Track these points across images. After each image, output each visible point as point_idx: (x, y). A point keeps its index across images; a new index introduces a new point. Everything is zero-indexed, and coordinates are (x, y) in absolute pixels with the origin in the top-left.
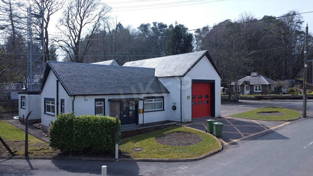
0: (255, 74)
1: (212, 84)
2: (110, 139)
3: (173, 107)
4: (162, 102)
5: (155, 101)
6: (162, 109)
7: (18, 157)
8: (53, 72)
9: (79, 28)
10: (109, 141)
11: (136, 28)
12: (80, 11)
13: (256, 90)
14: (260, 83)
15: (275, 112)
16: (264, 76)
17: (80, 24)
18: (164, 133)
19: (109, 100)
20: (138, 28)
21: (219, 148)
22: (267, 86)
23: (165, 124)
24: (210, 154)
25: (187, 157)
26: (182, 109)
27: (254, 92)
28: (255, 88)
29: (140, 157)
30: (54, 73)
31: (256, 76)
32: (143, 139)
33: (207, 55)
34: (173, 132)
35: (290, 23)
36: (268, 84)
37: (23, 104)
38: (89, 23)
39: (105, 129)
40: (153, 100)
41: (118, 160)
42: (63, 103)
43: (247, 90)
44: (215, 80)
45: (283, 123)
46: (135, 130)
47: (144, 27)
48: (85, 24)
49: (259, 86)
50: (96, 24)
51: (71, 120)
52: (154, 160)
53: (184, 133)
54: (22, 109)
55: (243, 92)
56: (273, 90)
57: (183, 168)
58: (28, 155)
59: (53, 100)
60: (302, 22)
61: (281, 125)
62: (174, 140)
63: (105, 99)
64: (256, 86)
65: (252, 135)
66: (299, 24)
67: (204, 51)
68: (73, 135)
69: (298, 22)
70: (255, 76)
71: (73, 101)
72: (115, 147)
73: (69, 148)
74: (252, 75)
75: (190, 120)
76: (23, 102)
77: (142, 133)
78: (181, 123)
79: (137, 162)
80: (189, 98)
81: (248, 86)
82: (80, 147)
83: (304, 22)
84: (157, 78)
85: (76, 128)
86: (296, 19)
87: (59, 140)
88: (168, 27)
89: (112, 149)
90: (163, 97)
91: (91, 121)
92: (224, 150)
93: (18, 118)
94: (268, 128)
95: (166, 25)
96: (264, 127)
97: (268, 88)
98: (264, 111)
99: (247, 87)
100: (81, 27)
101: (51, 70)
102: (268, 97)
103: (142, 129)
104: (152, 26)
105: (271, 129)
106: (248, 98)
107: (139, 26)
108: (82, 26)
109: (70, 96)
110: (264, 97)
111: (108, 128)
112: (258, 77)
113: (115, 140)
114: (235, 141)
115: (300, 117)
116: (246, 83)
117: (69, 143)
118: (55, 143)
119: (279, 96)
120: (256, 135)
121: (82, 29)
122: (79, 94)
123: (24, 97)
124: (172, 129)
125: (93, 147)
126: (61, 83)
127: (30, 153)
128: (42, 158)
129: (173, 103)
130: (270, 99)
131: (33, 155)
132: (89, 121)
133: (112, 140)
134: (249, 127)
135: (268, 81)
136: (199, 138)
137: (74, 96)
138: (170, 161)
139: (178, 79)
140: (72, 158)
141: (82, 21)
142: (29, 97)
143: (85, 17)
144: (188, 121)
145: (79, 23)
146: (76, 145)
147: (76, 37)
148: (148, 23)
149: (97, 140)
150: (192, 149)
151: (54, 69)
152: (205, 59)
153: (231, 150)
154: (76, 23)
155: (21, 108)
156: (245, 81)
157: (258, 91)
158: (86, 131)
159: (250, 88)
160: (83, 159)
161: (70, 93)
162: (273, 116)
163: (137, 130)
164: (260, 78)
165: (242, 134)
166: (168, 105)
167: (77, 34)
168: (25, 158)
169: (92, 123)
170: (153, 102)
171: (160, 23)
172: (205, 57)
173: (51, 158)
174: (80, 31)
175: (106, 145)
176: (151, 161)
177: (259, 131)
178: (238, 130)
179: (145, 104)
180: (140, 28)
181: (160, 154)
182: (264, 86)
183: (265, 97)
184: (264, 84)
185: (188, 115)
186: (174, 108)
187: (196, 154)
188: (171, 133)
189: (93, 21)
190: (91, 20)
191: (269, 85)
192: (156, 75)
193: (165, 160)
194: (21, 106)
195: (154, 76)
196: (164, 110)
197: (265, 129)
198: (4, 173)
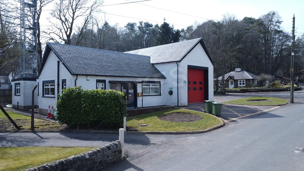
0: (239, 69)
1: (205, 71)
2: (118, 112)
3: (169, 92)
4: (159, 87)
5: (152, 85)
6: (159, 94)
7: (24, 130)
8: (54, 52)
9: (71, 20)
10: (117, 114)
11: (123, 27)
12: (72, 4)
13: (240, 84)
14: (244, 77)
15: (263, 100)
16: (247, 71)
17: (72, 16)
18: (165, 113)
19: (110, 82)
20: (125, 27)
21: (221, 123)
22: (250, 80)
23: (164, 107)
24: (214, 128)
25: (193, 130)
26: (179, 93)
27: (239, 86)
28: (239, 83)
29: (147, 130)
30: (55, 54)
31: (240, 72)
32: (146, 118)
33: (201, 42)
34: (173, 113)
35: (270, 23)
36: (252, 78)
37: (17, 91)
38: (81, 15)
39: (113, 102)
40: (151, 84)
41: (127, 133)
42: (64, 84)
43: (231, 84)
44: (208, 68)
45: (274, 107)
46: (137, 110)
47: (131, 26)
48: (77, 17)
49: (243, 80)
50: (87, 17)
51: (79, 93)
52: (162, 132)
53: (184, 113)
54: (16, 97)
55: (228, 86)
56: (256, 84)
57: (192, 138)
58: (34, 129)
59: (53, 82)
60: (281, 22)
61: (273, 109)
62: (176, 118)
63: (105, 80)
64: (240, 80)
65: (248, 115)
66: (278, 24)
67: (198, 39)
68: (81, 108)
69: (277, 22)
70: (238, 72)
71: (76, 80)
72: (123, 120)
73: (77, 121)
74: (236, 71)
75: (187, 104)
76: (17, 89)
77: (143, 114)
78: (178, 107)
79: (145, 135)
80: (186, 83)
81: (232, 80)
82: (89, 120)
83: (282, 21)
84: (153, 64)
85: (84, 101)
86: (275, 19)
87: (66, 113)
88: (154, 27)
89: (120, 121)
90: (159, 82)
91: (99, 93)
92: (226, 126)
93: (11, 106)
94: (261, 111)
95: (152, 24)
96: (257, 110)
97: (251, 83)
98: (252, 99)
99: (231, 82)
100: (73, 20)
101: (51, 51)
102: (253, 90)
103: (143, 109)
104: (138, 25)
105: (264, 111)
106: (233, 91)
107: (126, 25)
108: (75, 18)
109: (73, 74)
110: (248, 90)
111: (116, 101)
112: (242, 72)
113: (123, 113)
114: (234, 119)
115: (288, 103)
116: (231, 78)
117: (77, 116)
118: (63, 116)
119: (263, 89)
120: (252, 115)
121: (74, 21)
122: (81, 73)
123: (19, 84)
124: (171, 111)
125: (101, 119)
126: (63, 63)
127: (35, 127)
128: (49, 131)
129: (169, 88)
130: (254, 92)
131: (39, 129)
132: (97, 94)
133: (120, 113)
134: (243, 110)
135: (252, 76)
136: (199, 117)
137: (77, 75)
138: (177, 133)
139: (175, 65)
140: (80, 131)
141: (74, 13)
142: (24, 83)
143: (77, 10)
144: (185, 105)
145: (70, 16)
146: (84, 118)
147: (67, 29)
148: (134, 22)
149: (105, 113)
150: (196, 124)
151: (54, 50)
152: (199, 46)
153: (232, 125)
154: (67, 16)
155: (15, 95)
156: (229, 76)
157: (242, 85)
158: (95, 103)
159: (234, 83)
160: (91, 131)
161: (73, 72)
162: (263, 102)
163: (138, 110)
164: (244, 73)
165: (238, 114)
166: (164, 90)
167: (69, 26)
168: (31, 131)
169: (100, 96)
170: (151, 86)
171: (146, 22)
172: (199, 45)
173: (58, 131)
174: (72, 24)
175: (115, 118)
176: (159, 133)
177: (253, 113)
178: (234, 112)
179: (143, 88)
180: (127, 26)
181: (166, 128)
182: (248, 80)
183: (250, 90)
184: (248, 79)
185: (184, 99)
186: (171, 93)
187: (200, 128)
188: (171, 113)
189: (84, 14)
190: (83, 13)
191: (253, 80)
192: (152, 61)
193: (172, 132)
194: (15, 94)
195: (150, 63)
196: (160, 95)
197: (258, 112)
198: (15, 142)
